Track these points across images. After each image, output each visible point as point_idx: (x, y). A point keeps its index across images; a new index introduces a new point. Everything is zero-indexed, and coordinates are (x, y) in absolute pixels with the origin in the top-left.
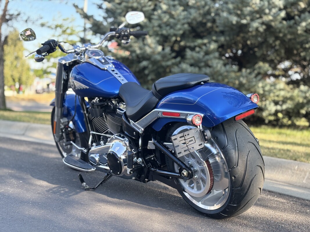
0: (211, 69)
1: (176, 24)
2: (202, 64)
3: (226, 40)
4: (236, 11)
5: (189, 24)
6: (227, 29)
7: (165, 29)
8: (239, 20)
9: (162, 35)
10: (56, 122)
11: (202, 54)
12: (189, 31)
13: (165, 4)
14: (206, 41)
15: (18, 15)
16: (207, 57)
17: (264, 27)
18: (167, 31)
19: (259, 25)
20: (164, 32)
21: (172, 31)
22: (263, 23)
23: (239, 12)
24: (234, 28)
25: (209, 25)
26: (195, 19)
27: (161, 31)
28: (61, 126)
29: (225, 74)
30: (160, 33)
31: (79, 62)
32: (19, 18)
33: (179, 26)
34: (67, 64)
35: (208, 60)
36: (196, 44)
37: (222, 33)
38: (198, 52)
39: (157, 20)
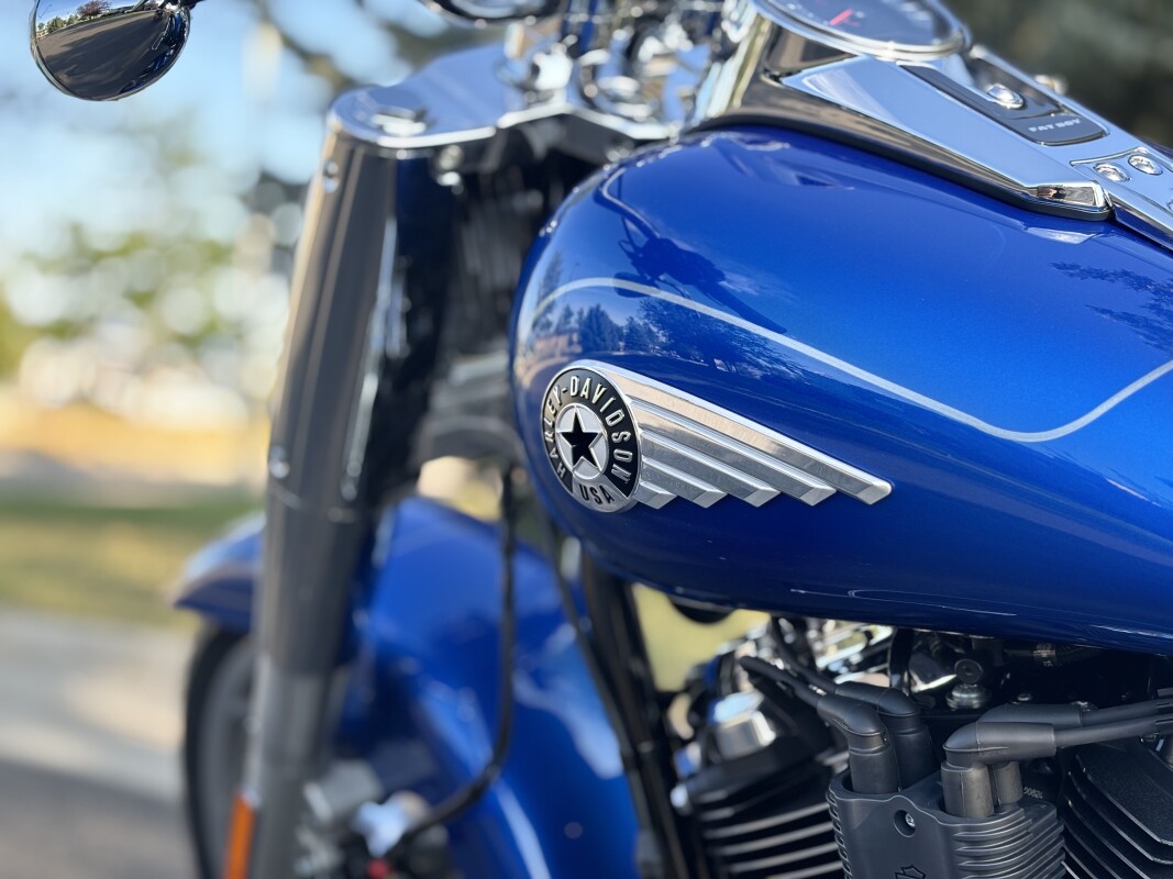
10: (257, 818)
28: (305, 852)
31: (583, 150)
34: (447, 160)
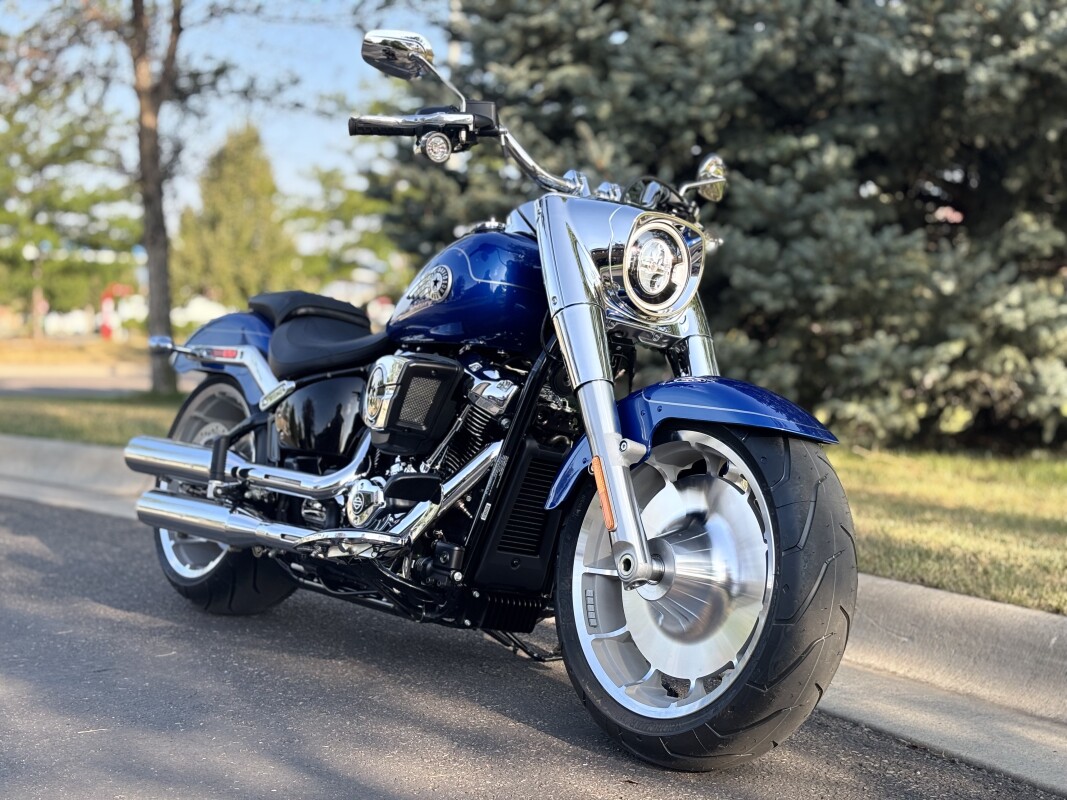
0: (823, 245)
1: (693, 85)
2: (795, 226)
3: (882, 135)
4: (916, 28)
5: (748, 81)
6: (885, 94)
7: (658, 104)
8: (927, 58)
9: (648, 126)
11: (792, 188)
12: (750, 105)
13: (653, 11)
14: (811, 141)
15: (221, 72)
16: (810, 200)
17: (1022, 82)
18: (664, 111)
19: (1004, 77)
20: (654, 113)
21: (680, 112)
22: (1017, 69)
23: (927, 30)
24: (914, 88)
25: (824, 80)
26: (767, 61)
27: (645, 110)
29: (881, 260)
30: (640, 117)
32: (222, 84)
33: (707, 91)
35: (815, 212)
36: (773, 154)
37: (872, 108)
38: (780, 183)
39: (627, 70)
